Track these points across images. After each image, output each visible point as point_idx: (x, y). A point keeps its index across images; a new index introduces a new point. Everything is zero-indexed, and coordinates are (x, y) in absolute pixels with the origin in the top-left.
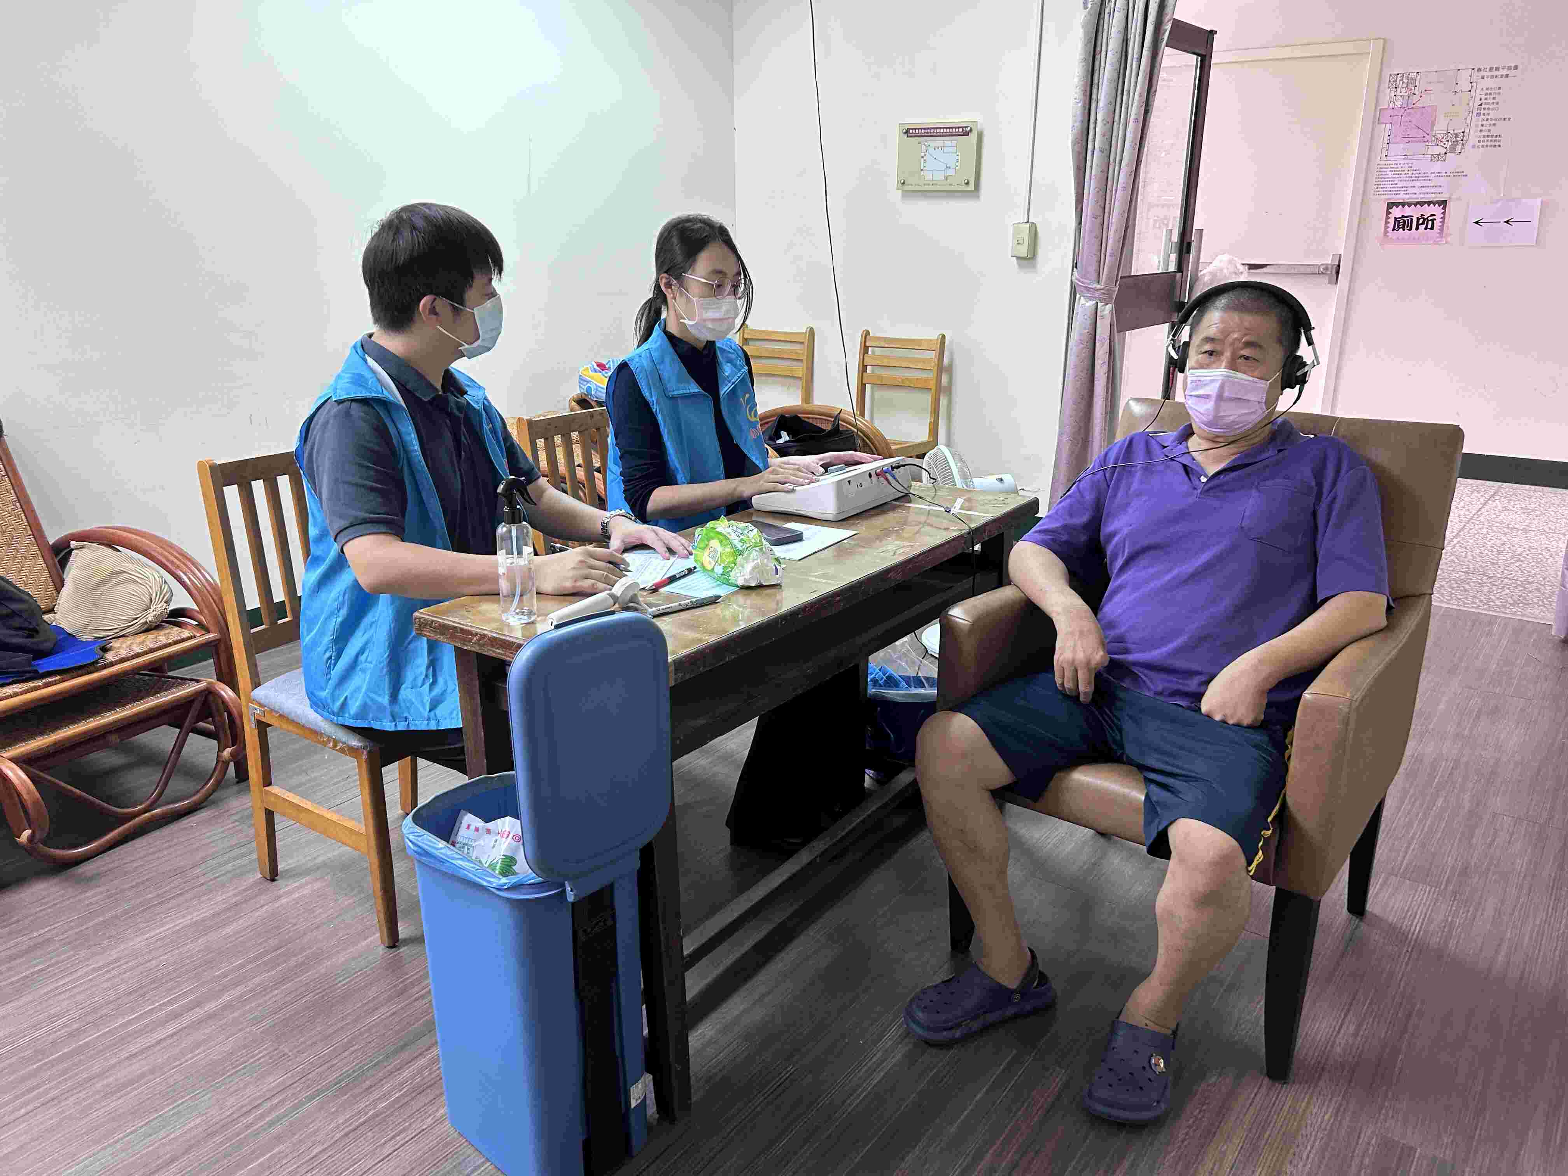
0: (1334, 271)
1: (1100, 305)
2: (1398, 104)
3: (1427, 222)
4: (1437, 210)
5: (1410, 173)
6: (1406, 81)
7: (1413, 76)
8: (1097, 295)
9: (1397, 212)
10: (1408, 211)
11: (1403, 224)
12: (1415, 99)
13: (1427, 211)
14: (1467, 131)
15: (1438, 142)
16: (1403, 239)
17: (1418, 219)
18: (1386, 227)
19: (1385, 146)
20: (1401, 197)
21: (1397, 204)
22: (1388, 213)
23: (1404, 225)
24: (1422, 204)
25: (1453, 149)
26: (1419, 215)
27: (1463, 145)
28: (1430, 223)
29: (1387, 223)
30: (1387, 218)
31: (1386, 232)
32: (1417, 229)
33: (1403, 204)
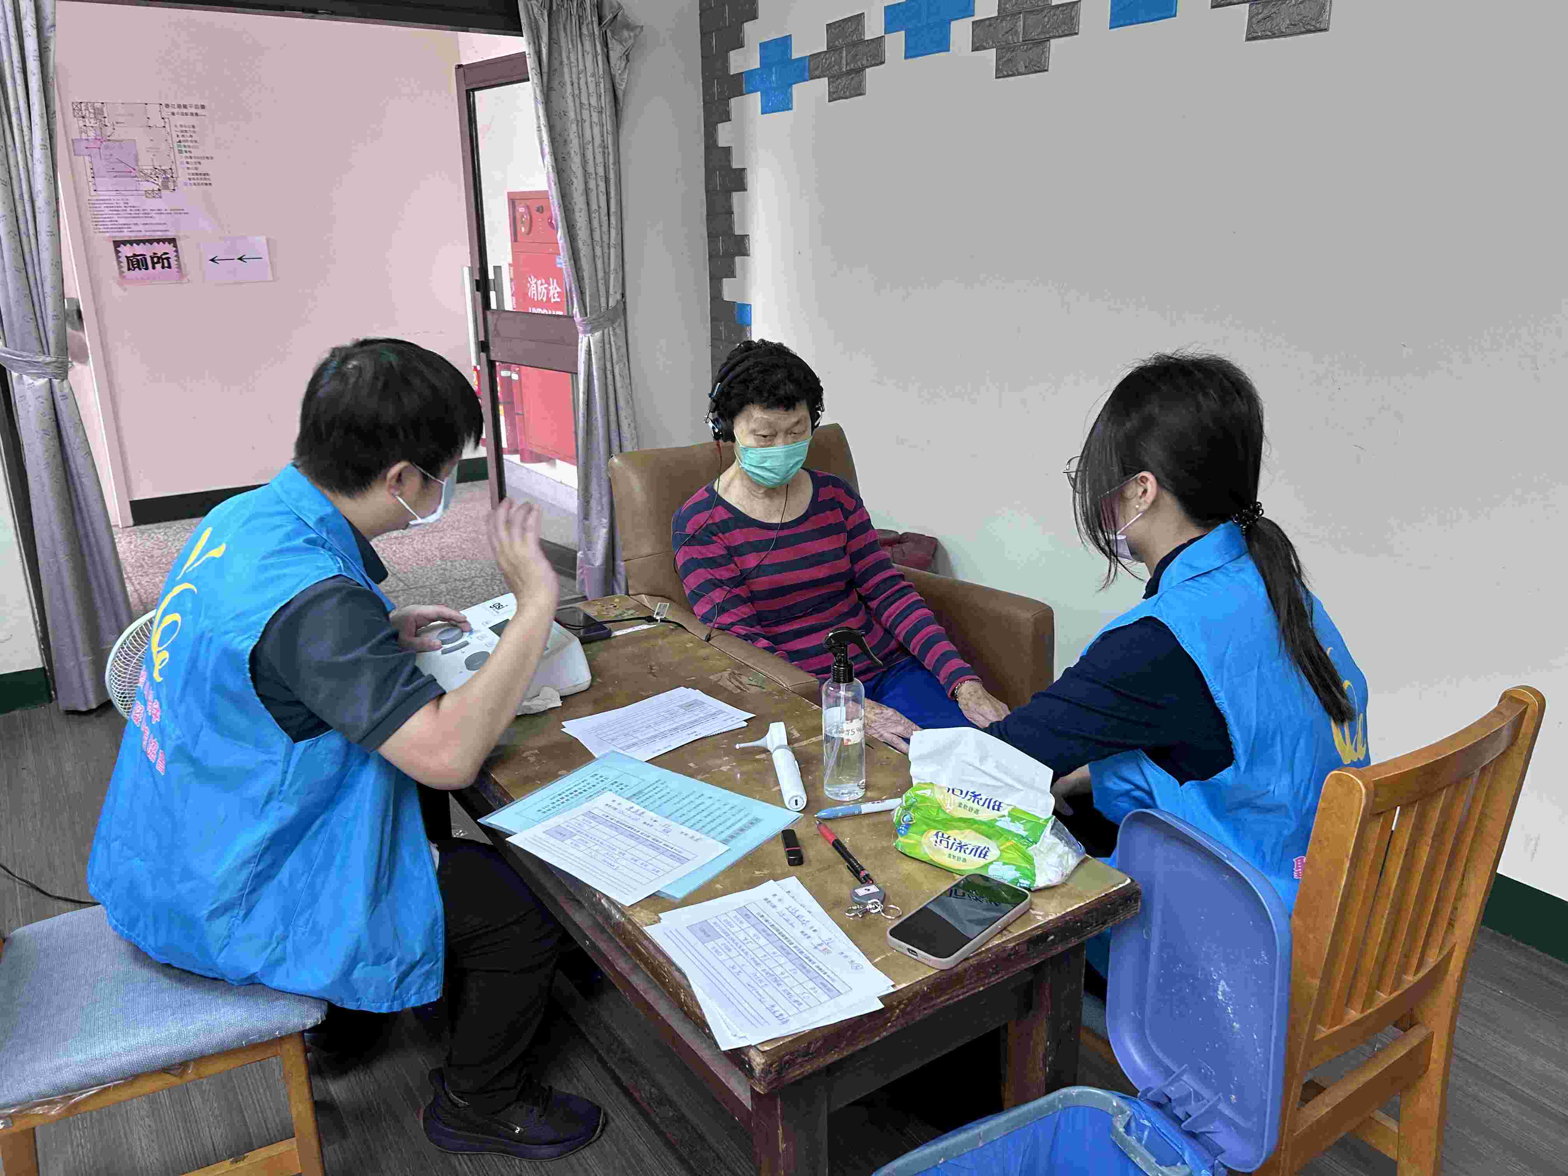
0: (76, 317)
2: (92, 134)
3: (161, 260)
4: (168, 248)
5: (128, 209)
6: (92, 111)
7: (98, 105)
9: (127, 251)
10: (139, 249)
11: (137, 263)
12: (109, 130)
13: (160, 249)
14: (174, 167)
15: (147, 177)
16: (142, 278)
17: (152, 258)
18: (120, 267)
19: (91, 179)
20: (126, 235)
21: (124, 243)
22: (117, 252)
24: (151, 242)
25: (166, 187)
26: (152, 254)
27: (174, 182)
28: (165, 261)
29: (119, 262)
30: (118, 257)
31: (121, 273)
32: (154, 268)
33: (131, 242)
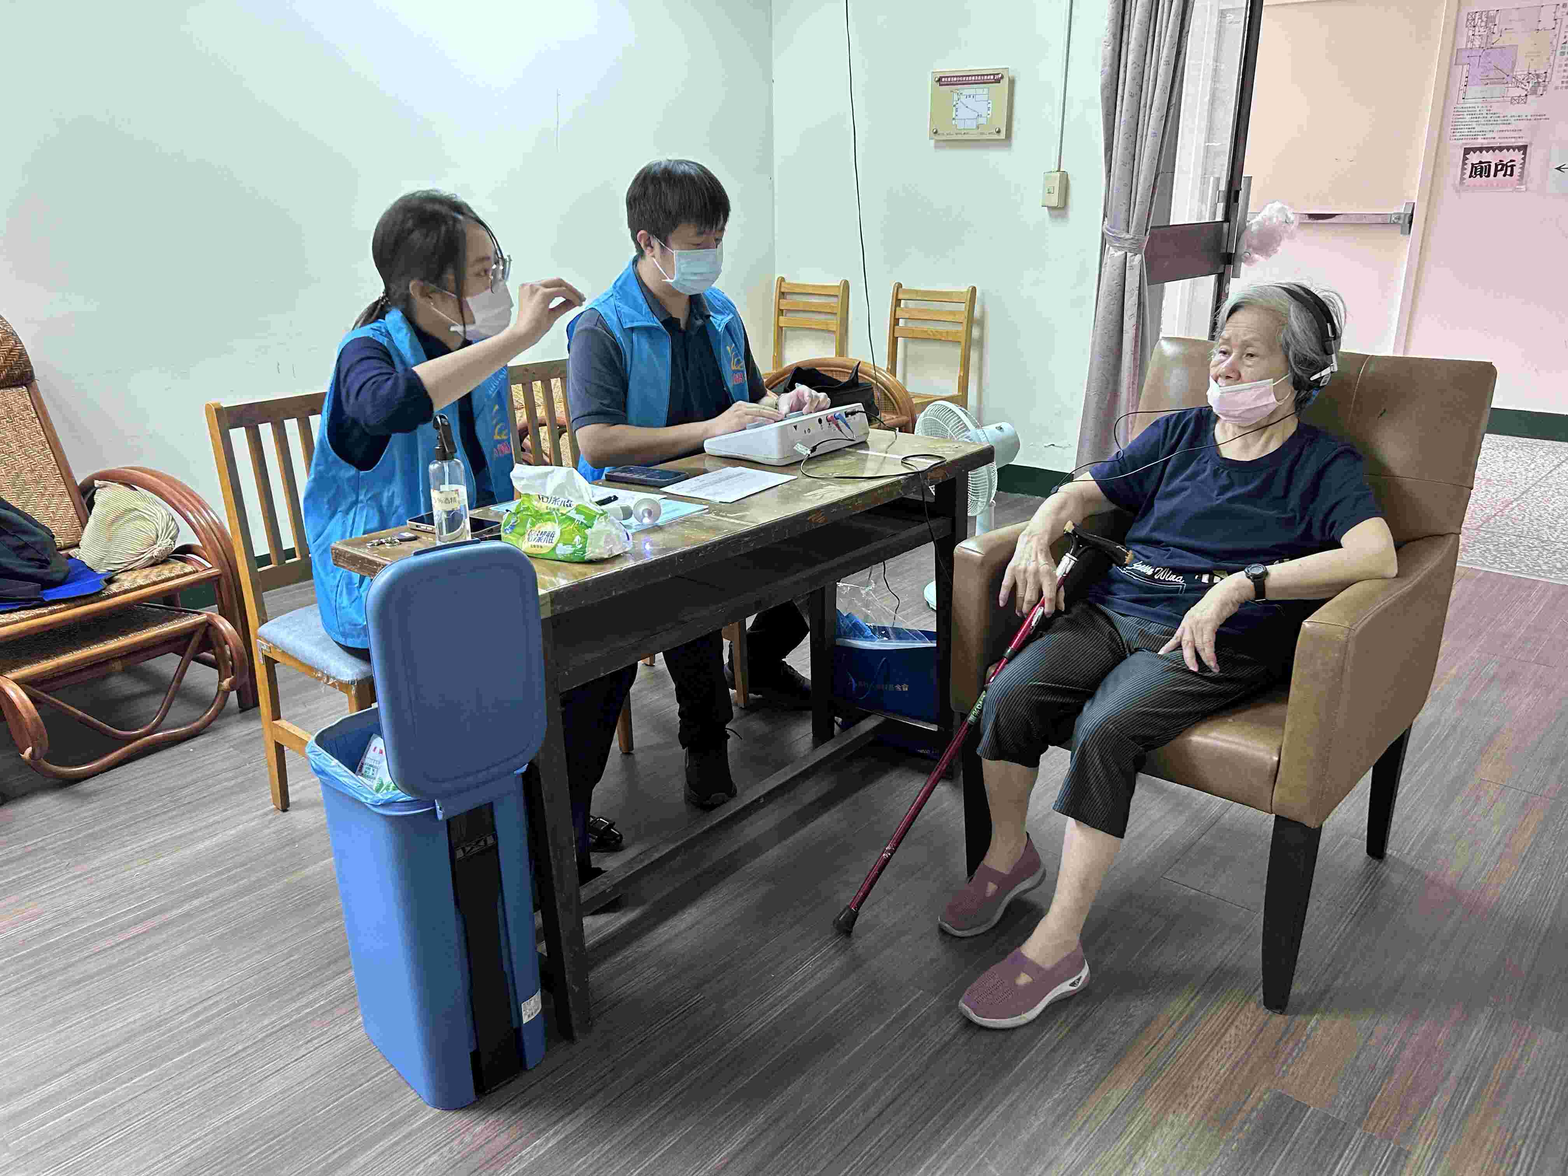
0: (1407, 220)
1: (1129, 255)
2: (1477, 43)
3: (1506, 168)
4: (1517, 156)
5: (1489, 116)
6: (1485, 19)
7: (1492, 13)
8: (1126, 245)
9: (1474, 158)
10: (1486, 156)
11: (1481, 170)
12: (1495, 38)
13: (1506, 156)
14: (1549, 71)
15: (1518, 83)
16: (1481, 186)
17: (1496, 165)
18: (1463, 174)
19: (1462, 88)
20: (1480, 142)
21: (1474, 150)
22: (1465, 159)
23: (1481, 172)
24: (1501, 149)
25: (1534, 92)
26: (1498, 161)
27: (1545, 86)
28: (1509, 169)
29: (1463, 169)
30: (1464, 164)
31: (1462, 179)
32: (1495, 175)
33: (1481, 149)
